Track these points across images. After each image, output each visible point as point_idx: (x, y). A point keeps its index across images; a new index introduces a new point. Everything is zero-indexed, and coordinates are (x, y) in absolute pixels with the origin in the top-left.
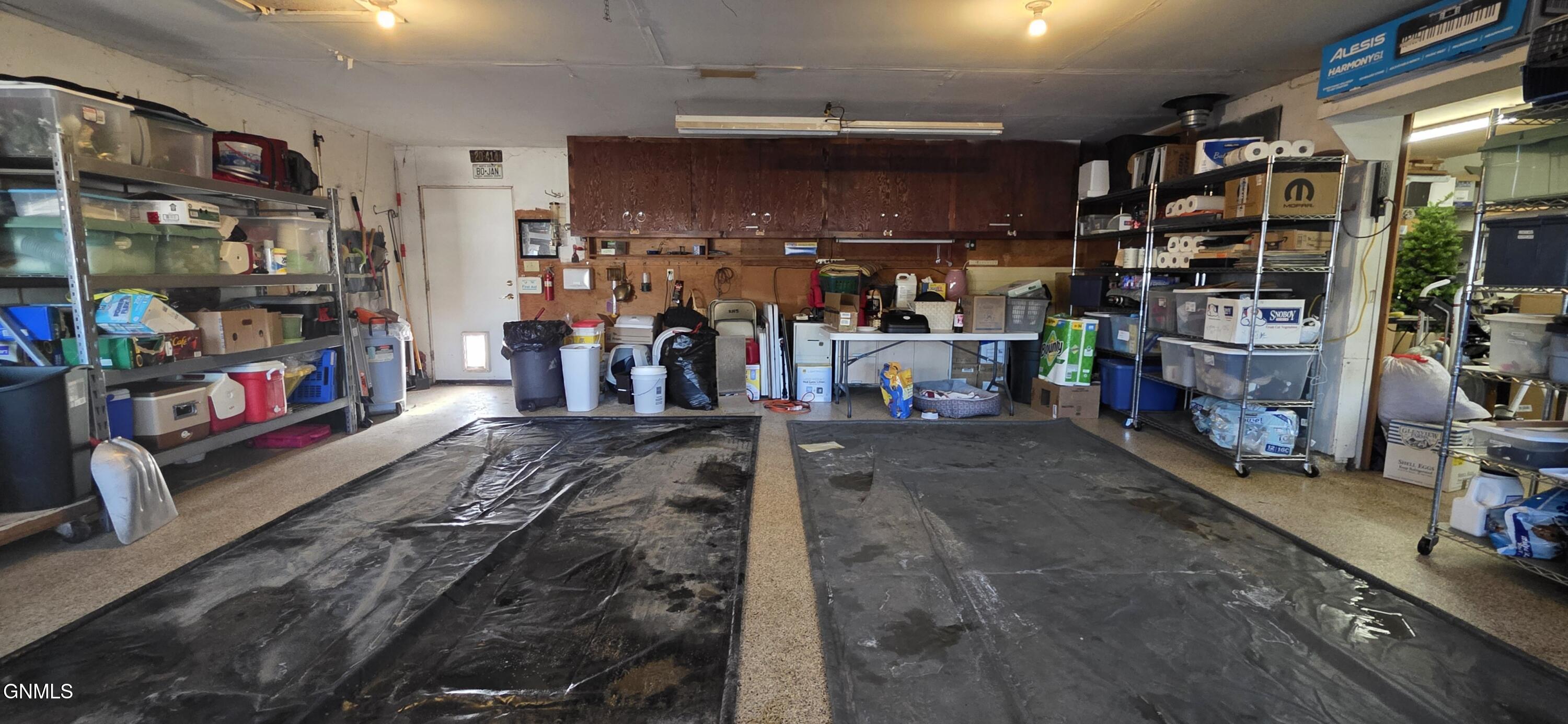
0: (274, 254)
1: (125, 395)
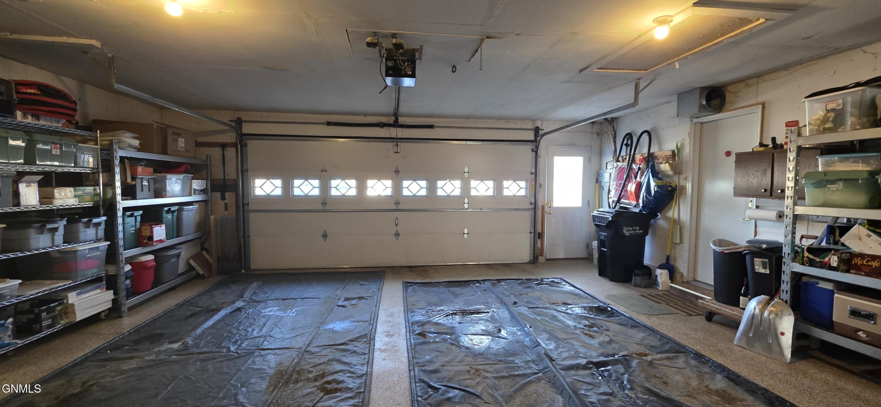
1: (829, 286)
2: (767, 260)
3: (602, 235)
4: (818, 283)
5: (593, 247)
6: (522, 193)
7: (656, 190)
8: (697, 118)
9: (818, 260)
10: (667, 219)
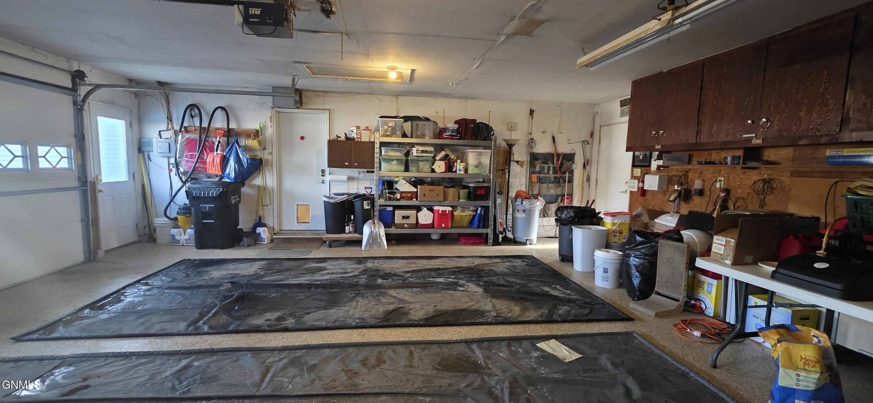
0: (460, 165)
1: (391, 209)
2: (369, 201)
3: (206, 207)
4: (386, 208)
5: (155, 225)
6: (64, 164)
7: (249, 162)
8: (278, 108)
9: (392, 197)
10: (252, 187)
